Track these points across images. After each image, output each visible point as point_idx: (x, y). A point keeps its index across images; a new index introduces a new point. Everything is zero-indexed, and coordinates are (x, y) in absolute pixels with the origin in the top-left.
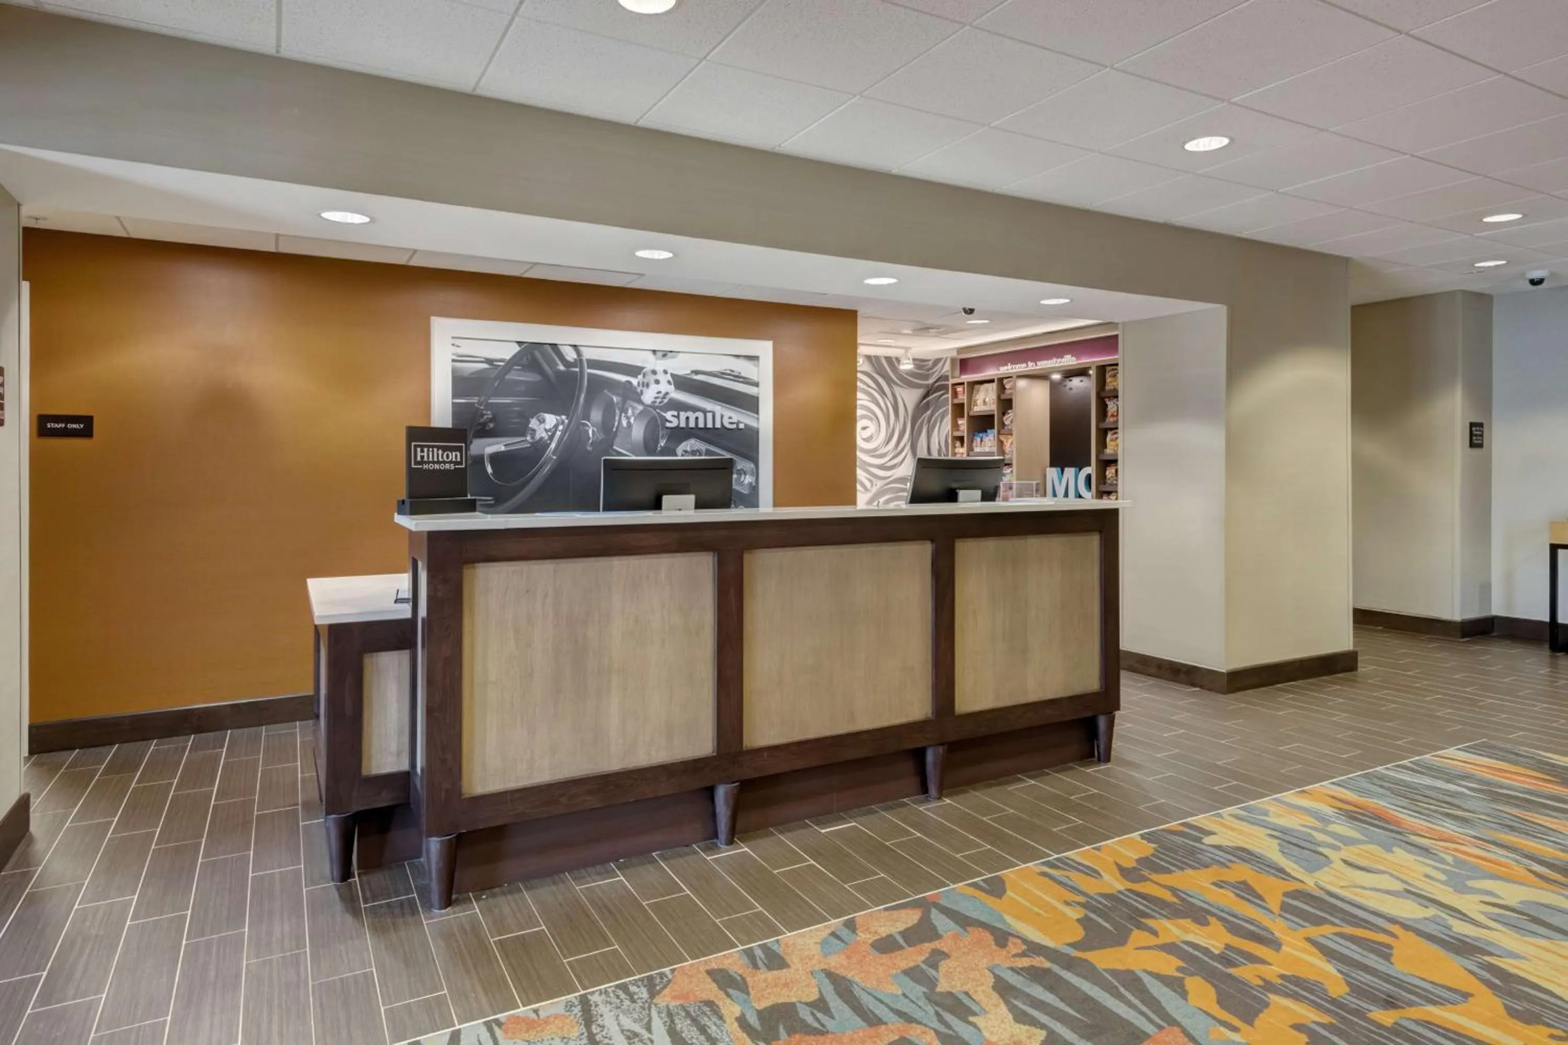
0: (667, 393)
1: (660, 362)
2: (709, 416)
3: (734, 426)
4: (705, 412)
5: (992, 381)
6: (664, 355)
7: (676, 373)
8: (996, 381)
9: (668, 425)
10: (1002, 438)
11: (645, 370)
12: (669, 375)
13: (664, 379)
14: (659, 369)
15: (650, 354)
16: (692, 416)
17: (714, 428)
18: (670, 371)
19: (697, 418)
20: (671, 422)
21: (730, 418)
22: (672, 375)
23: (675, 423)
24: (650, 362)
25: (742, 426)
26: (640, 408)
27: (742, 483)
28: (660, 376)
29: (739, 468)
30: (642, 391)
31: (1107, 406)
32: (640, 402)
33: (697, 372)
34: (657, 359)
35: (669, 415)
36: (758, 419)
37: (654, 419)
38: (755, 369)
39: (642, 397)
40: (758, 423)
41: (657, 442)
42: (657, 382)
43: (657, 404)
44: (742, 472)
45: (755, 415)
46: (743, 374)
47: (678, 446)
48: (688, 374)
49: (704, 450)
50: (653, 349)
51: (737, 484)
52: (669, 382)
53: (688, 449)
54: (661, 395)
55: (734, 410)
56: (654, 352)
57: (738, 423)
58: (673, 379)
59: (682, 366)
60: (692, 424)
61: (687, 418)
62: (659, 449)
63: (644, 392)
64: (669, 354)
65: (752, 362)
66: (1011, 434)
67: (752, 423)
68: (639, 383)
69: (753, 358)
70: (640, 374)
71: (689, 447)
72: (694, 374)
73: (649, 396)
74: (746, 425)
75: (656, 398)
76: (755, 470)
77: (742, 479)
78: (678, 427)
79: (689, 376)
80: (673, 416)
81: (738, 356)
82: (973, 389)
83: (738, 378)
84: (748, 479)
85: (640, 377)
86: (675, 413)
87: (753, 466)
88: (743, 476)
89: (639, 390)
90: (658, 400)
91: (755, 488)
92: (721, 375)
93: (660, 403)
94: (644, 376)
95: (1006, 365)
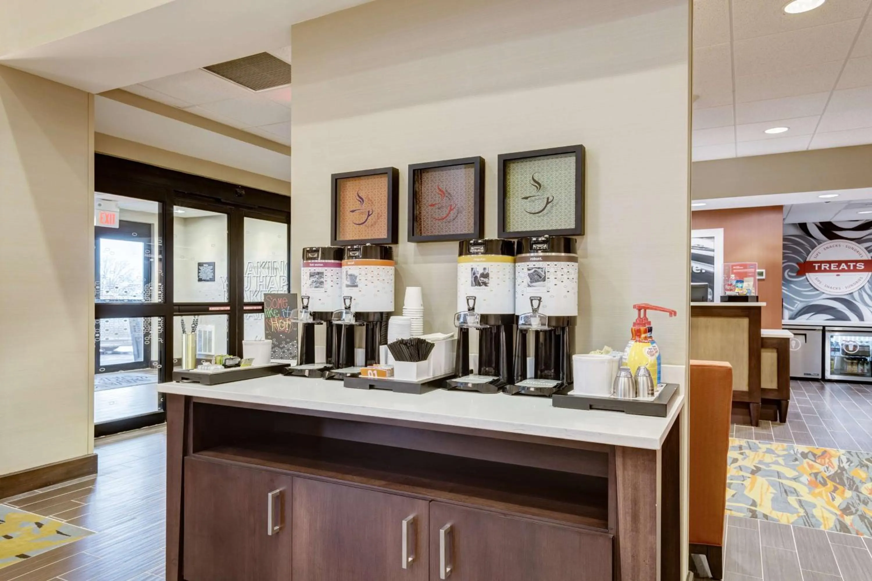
3: (699, 271)
21: (697, 267)
25: (703, 271)
36: (714, 267)
38: (712, 243)
40: (714, 269)
45: (712, 266)
46: (704, 246)
55: (700, 264)
57: (701, 270)
65: (710, 240)
67: (710, 269)
74: (706, 271)
81: (702, 238)
83: (702, 248)
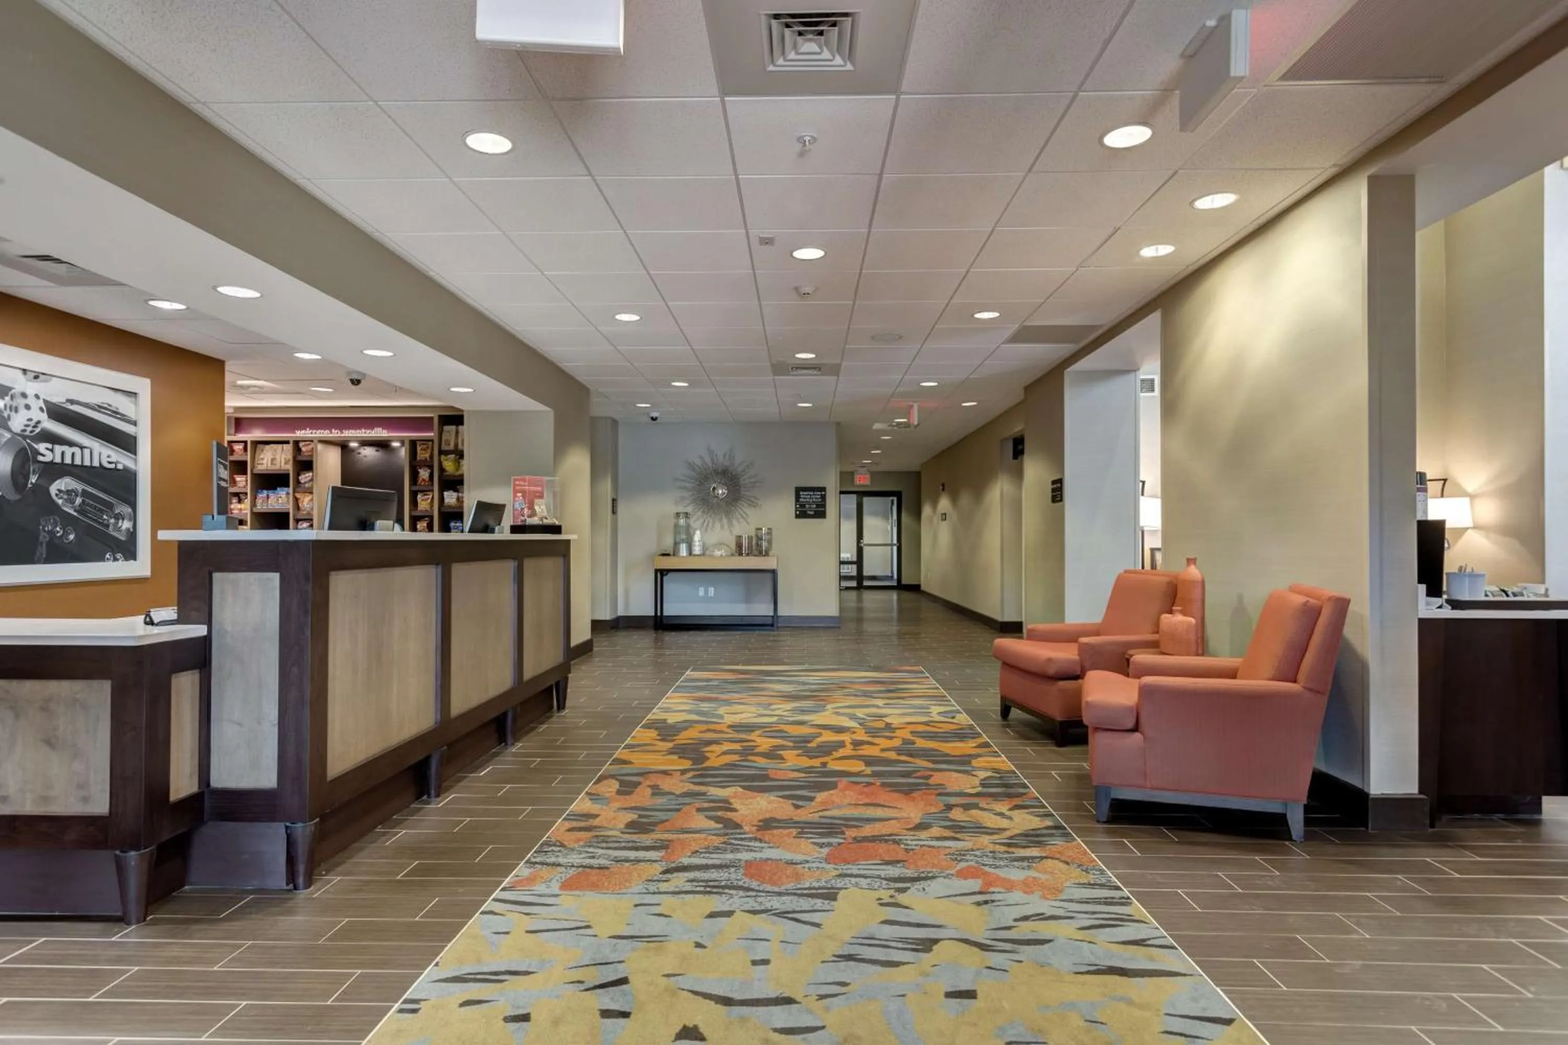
0: (39, 422)
1: (30, 384)
2: (87, 452)
3: (112, 466)
4: (82, 448)
5: (287, 442)
6: (36, 377)
7: (48, 399)
8: (291, 442)
9: (40, 458)
10: (298, 495)
11: (13, 391)
12: (41, 401)
13: (36, 405)
14: (30, 392)
15: (20, 373)
16: (69, 451)
17: (91, 467)
18: (42, 396)
19: (73, 454)
20: (43, 455)
21: (109, 457)
22: (45, 402)
23: (48, 457)
24: (20, 384)
26: (8, 435)
27: (119, 530)
28: (31, 401)
29: (117, 512)
30: (9, 416)
31: (418, 473)
32: (9, 430)
33: (72, 402)
34: (28, 380)
35: (42, 447)
36: (135, 460)
37: (23, 450)
38: (133, 406)
39: (10, 423)
40: (136, 465)
41: (27, 478)
42: (28, 407)
43: (27, 433)
44: (118, 517)
45: (134, 457)
46: (121, 411)
47: (50, 485)
48: (64, 403)
49: (80, 491)
50: (25, 368)
51: (114, 530)
52: (41, 409)
53: (63, 488)
54: (32, 423)
55: (113, 449)
56: (25, 371)
57: (116, 463)
58: (45, 404)
59: (58, 393)
60: (68, 460)
61: (63, 453)
62: (29, 486)
63: (12, 418)
64: (42, 377)
65: (130, 399)
66: (311, 493)
67: (130, 464)
68: (5, 406)
69: (133, 394)
70: (7, 395)
71: (63, 485)
72: (69, 404)
73: (18, 423)
74: (124, 466)
75: (27, 426)
76: (132, 514)
77: (120, 524)
78: (52, 463)
79: (64, 405)
80: (47, 449)
81: (116, 390)
82: (256, 447)
83: (115, 414)
84: (126, 525)
85: (7, 398)
86: (50, 446)
87: (130, 510)
88: (120, 521)
89: (6, 414)
90: (29, 429)
91: (132, 535)
92: (99, 408)
93: (31, 432)
94: (12, 397)
95: (306, 429)
